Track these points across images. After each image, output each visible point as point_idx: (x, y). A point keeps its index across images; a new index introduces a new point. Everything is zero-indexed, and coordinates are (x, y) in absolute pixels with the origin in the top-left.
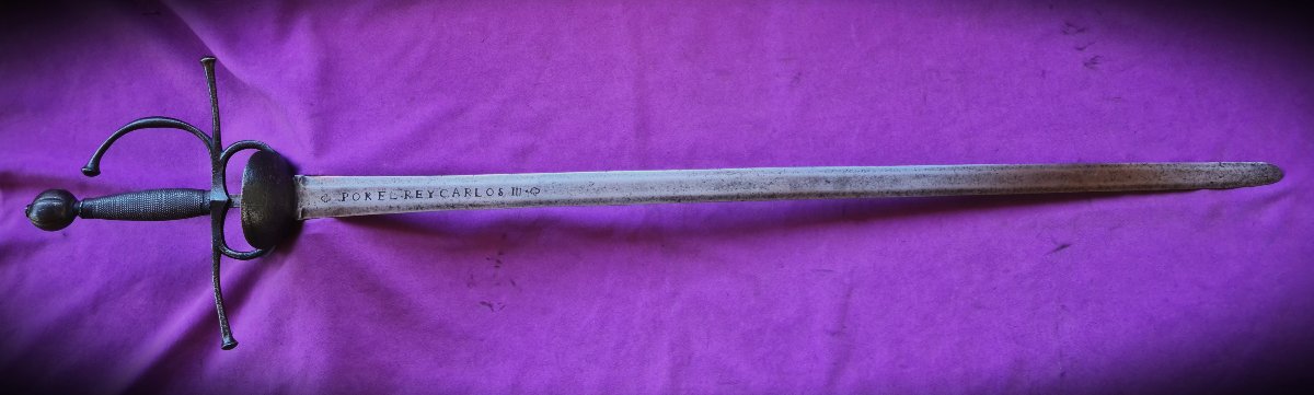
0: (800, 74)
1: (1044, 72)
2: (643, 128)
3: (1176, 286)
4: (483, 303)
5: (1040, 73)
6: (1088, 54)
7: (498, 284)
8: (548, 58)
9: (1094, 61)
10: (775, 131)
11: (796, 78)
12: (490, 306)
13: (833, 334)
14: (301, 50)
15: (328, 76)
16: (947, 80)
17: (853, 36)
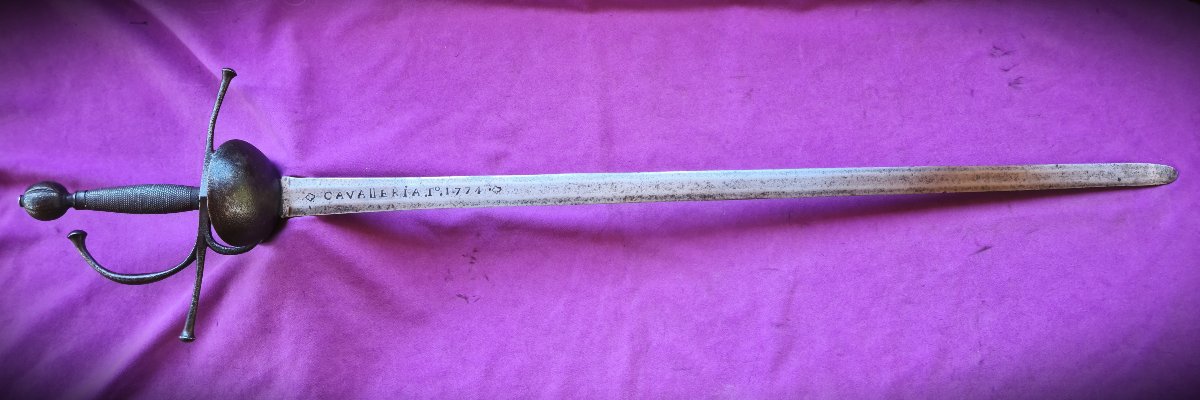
0: (752, 90)
1: (972, 91)
2: (607, 137)
3: (1084, 283)
4: (460, 296)
5: (968, 91)
6: (1012, 75)
7: (473, 279)
8: (519, 72)
9: (1017, 81)
10: (727, 142)
11: (748, 94)
12: (466, 298)
13: (778, 326)
14: (284, 59)
15: (310, 83)
16: (884, 98)
17: (801, 56)
